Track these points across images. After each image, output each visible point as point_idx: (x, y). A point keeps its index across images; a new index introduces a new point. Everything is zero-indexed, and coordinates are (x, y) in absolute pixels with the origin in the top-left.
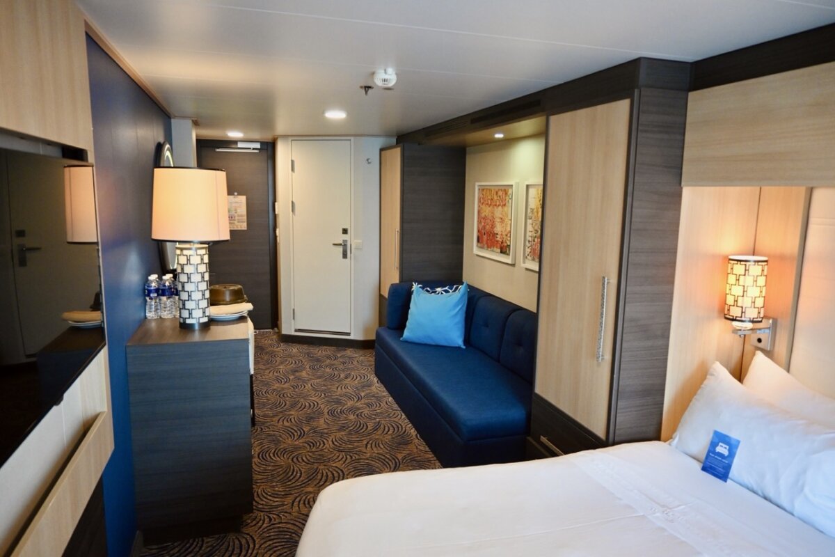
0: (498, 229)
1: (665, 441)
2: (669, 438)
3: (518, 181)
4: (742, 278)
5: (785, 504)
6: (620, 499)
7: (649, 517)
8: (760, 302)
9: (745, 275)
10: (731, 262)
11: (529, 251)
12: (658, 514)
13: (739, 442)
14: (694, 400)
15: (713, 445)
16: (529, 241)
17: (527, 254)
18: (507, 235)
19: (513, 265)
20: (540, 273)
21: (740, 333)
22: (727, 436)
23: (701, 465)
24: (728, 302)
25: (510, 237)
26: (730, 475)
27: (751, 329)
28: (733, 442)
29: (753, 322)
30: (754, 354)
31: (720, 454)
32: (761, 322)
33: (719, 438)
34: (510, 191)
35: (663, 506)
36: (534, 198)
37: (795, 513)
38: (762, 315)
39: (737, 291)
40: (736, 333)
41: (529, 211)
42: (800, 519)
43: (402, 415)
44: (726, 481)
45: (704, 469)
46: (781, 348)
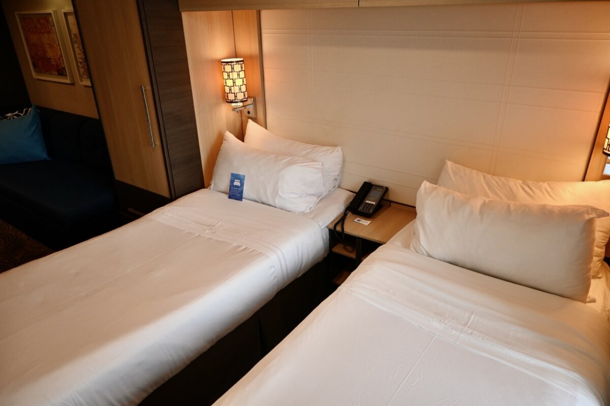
0: (50, 54)
1: (207, 188)
2: (209, 185)
3: (55, 9)
4: (230, 74)
5: (272, 203)
6: (184, 231)
7: (202, 235)
8: (244, 88)
9: (232, 72)
10: (223, 64)
11: (83, 71)
12: (207, 231)
13: (244, 176)
14: (218, 158)
15: (232, 182)
16: (80, 62)
17: (82, 73)
18: (59, 59)
19: (73, 84)
20: (93, 87)
21: (237, 110)
22: (238, 175)
23: (228, 195)
24: (226, 92)
25: (63, 60)
26: (243, 196)
27: (243, 106)
28: (242, 177)
29: (242, 101)
30: (247, 122)
31: (237, 186)
32: (246, 101)
33: (235, 177)
34: (50, 19)
35: (209, 226)
36: (74, 24)
37: (277, 206)
38: (246, 97)
39: (230, 83)
40: (235, 110)
41: (73, 36)
42: (279, 208)
43: (9, 227)
44: (242, 200)
45: (230, 197)
46: (260, 116)
